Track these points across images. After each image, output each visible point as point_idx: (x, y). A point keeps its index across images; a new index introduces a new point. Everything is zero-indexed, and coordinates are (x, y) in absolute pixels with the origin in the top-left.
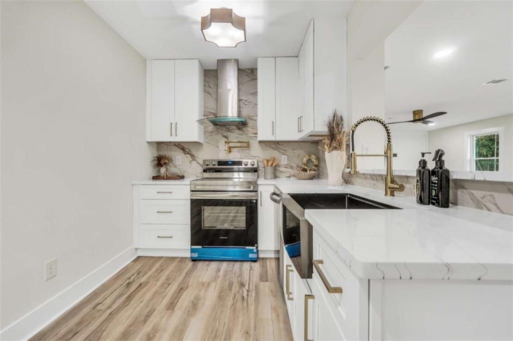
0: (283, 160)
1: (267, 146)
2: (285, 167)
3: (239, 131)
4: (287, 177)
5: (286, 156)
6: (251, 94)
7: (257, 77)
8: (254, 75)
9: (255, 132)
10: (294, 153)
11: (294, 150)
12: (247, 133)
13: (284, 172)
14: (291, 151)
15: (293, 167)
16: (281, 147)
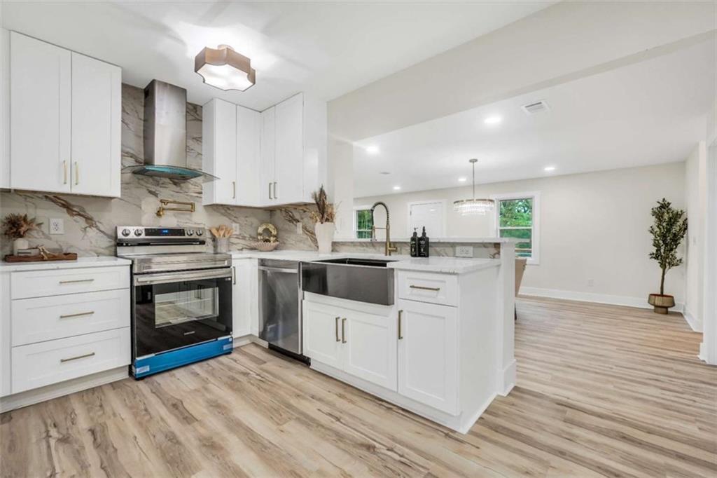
0: (236, 228)
1: (215, 210)
2: (236, 238)
3: (174, 186)
4: (239, 250)
5: (238, 225)
6: (193, 138)
7: (201, 117)
8: (198, 115)
9: (200, 191)
10: (247, 221)
11: (246, 217)
12: (186, 190)
13: (235, 244)
14: (243, 219)
15: (245, 237)
16: (232, 213)
